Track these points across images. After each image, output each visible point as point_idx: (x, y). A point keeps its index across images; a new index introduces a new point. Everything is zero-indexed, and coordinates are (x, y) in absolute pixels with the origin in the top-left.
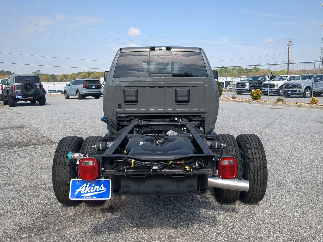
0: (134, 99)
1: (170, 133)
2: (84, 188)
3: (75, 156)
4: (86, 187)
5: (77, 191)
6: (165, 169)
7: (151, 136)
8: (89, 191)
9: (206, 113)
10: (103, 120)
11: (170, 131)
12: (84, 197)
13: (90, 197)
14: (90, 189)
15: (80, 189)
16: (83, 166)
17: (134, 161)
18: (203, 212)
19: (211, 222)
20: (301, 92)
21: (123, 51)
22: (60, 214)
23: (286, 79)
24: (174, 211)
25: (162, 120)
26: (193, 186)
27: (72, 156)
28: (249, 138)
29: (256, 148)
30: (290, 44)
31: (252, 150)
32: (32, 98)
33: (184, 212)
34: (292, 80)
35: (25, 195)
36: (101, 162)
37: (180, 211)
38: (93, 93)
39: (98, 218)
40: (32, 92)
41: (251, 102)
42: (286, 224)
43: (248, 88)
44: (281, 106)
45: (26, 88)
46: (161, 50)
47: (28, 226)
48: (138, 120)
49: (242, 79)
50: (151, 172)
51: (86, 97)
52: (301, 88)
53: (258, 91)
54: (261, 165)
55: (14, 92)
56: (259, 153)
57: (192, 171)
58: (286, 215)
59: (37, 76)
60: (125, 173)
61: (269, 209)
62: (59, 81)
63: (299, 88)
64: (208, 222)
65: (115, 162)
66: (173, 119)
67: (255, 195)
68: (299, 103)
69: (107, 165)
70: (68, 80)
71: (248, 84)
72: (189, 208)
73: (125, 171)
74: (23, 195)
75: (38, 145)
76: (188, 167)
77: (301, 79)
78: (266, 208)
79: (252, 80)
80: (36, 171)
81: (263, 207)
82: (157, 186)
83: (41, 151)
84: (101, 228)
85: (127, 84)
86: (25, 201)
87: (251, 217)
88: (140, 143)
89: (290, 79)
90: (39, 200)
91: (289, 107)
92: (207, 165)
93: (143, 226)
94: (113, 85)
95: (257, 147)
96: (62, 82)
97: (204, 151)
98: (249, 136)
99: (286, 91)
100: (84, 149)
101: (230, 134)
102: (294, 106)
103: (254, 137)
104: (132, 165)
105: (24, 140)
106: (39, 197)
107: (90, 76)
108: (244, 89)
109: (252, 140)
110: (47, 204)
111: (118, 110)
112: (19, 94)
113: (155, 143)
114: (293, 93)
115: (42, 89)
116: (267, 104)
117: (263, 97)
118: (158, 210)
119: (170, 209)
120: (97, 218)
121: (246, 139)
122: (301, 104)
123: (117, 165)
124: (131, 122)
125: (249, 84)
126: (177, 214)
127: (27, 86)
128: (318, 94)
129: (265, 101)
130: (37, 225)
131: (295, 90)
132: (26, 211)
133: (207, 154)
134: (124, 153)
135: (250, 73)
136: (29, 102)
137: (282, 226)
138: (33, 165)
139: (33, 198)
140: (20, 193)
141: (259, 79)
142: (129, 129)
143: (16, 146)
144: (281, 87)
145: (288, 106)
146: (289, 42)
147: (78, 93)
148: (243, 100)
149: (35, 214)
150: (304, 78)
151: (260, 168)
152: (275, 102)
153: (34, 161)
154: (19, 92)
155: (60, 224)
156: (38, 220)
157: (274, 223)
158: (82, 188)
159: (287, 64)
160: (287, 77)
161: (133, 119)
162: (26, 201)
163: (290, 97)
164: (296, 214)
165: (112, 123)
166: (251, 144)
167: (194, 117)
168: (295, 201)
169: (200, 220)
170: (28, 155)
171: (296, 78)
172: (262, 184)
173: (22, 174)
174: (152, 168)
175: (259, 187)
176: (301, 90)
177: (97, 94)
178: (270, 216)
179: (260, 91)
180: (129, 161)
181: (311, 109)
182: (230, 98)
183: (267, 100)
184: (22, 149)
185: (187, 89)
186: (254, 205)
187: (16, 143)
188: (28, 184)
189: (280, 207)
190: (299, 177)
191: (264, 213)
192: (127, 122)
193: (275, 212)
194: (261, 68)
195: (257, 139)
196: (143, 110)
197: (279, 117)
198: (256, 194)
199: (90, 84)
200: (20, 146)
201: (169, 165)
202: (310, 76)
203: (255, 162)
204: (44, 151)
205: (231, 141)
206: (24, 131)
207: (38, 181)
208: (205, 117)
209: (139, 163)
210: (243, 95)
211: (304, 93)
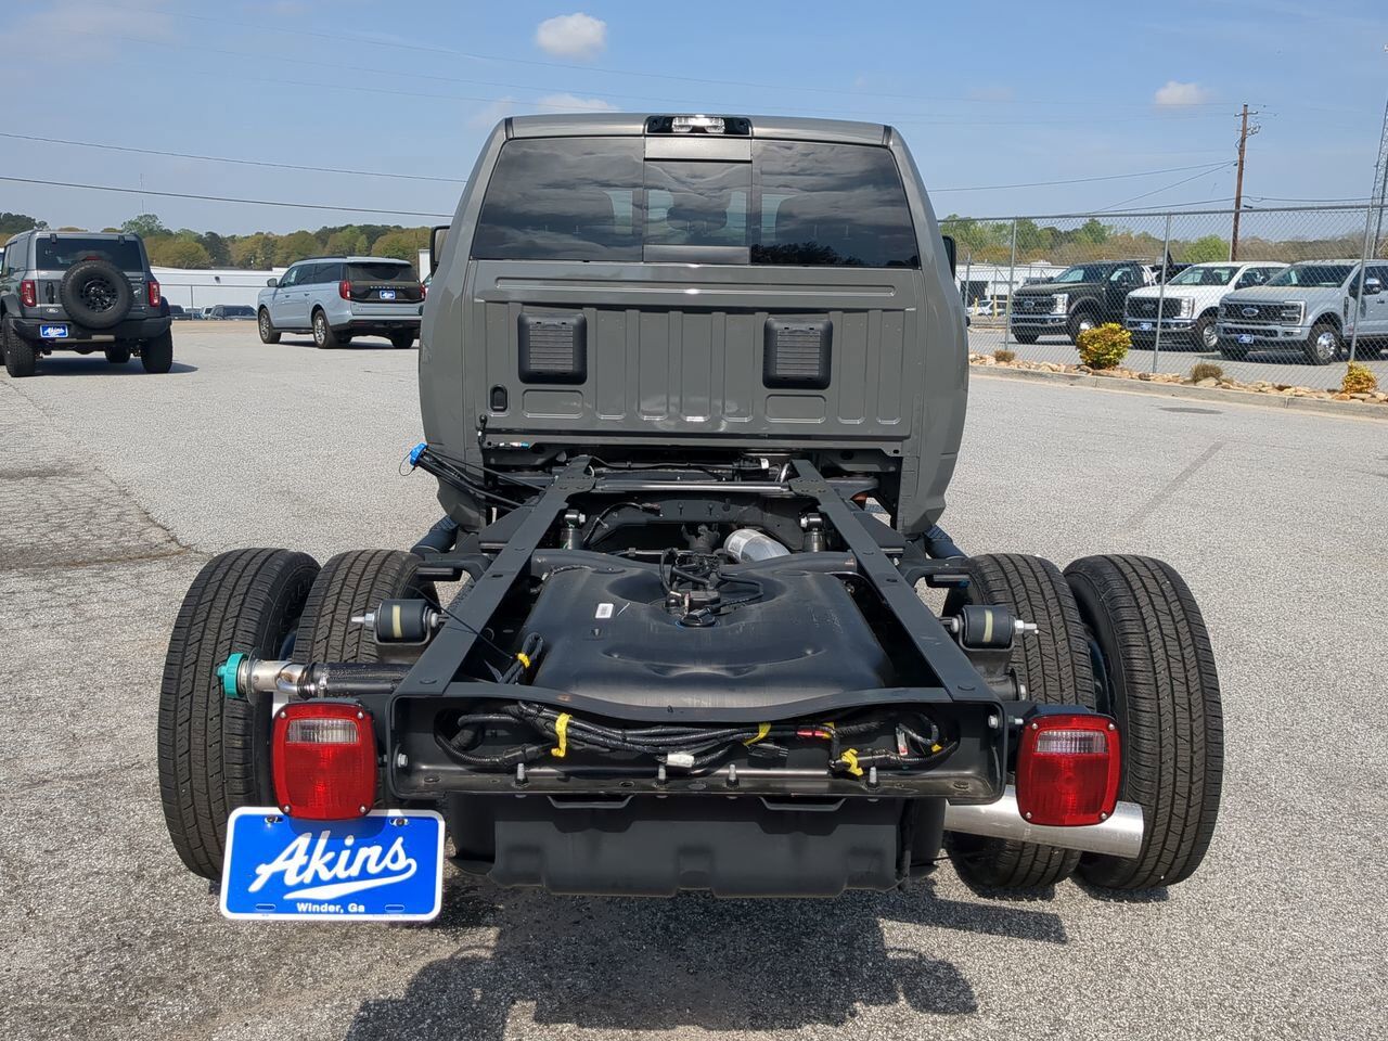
0: (567, 365)
1: (743, 542)
2: (300, 859)
3: (257, 678)
4: (310, 852)
5: (265, 872)
6: (733, 766)
7: (656, 560)
8: (325, 875)
9: (907, 438)
10: (417, 463)
11: (745, 531)
12: (301, 907)
13: (332, 908)
14: (331, 865)
15: (278, 864)
16: (296, 745)
17: (569, 725)
18: (901, 937)
19: (941, 996)
20: (1294, 338)
21: (518, 132)
22: (199, 932)
23: (1230, 279)
24: (757, 930)
25: (700, 468)
26: (877, 853)
27: (244, 673)
28: (1132, 576)
29: (1168, 629)
30: (1248, 127)
31: (1149, 642)
32: (111, 337)
33: (807, 935)
34: (1260, 284)
35: (36, 822)
36: (389, 725)
37: (787, 930)
38: (385, 322)
39: (382, 958)
40: (112, 311)
41: (1078, 377)
42: (1312, 1014)
43: (1064, 317)
44: (1210, 398)
45: (83, 294)
46: (698, 131)
47: (32, 999)
48: (586, 464)
49: (1036, 274)
50: (660, 782)
51: (355, 340)
52: (1295, 319)
53: (1114, 332)
54: (1191, 720)
55: (30, 312)
56: (1183, 655)
57: (878, 778)
58: (1305, 961)
59: (133, 239)
60: (518, 782)
61: (1217, 928)
62: (238, 265)
63: (1289, 319)
64: (924, 991)
65: (467, 725)
66: (748, 466)
67: (1158, 861)
68: (1293, 389)
69: (426, 740)
70: (278, 259)
71: (1066, 295)
72: (832, 915)
73: (521, 776)
74: (28, 825)
75: (123, 561)
76: (856, 756)
77: (1295, 281)
78: (1201, 919)
79: (1083, 281)
80: (99, 695)
81: (1188, 912)
82: (686, 851)
83: (134, 593)
84: (396, 1021)
85: (535, 290)
86: (31, 855)
87: (1134, 967)
88: (601, 606)
89: (1249, 280)
90: (104, 856)
91: (1247, 403)
92: (956, 747)
93: (602, 1007)
94: (469, 292)
95: (1176, 629)
96: (251, 269)
97: (940, 675)
98: (1135, 571)
99: (1231, 331)
100: (319, 616)
101: (1038, 556)
102: (1268, 402)
103: (1159, 574)
104: (557, 746)
105: (60, 537)
106: (103, 839)
107: (374, 247)
108: (1045, 321)
109: (1147, 591)
110: (139, 877)
111: (493, 414)
112: (54, 321)
113: (673, 605)
114: (1260, 342)
115: (156, 301)
116: (1149, 389)
117: (1135, 359)
118: (677, 919)
119: (737, 918)
120: (377, 961)
121: (1116, 585)
122: (1300, 393)
123: (480, 737)
124: (551, 473)
125: (1070, 296)
126: (772, 942)
127: (90, 286)
128: (1370, 349)
129: (1140, 377)
130: (79, 992)
131: (1269, 331)
132: (31, 911)
133: (959, 696)
134: (516, 665)
135: (1067, 248)
136: (101, 355)
137: (1293, 1026)
138: (87, 664)
139: (73, 841)
140: (11, 815)
141: (1114, 278)
142: (540, 515)
143: (18, 565)
144: (1210, 313)
145: (1244, 399)
146: (1245, 115)
147: (320, 322)
148: (1046, 370)
149: (74, 931)
150: (1310, 278)
151: (1188, 732)
152: (1186, 382)
153: (98, 643)
154: (51, 310)
155: (194, 991)
156: (84, 964)
157: (1252, 1009)
158: (291, 856)
159: (1233, 215)
160: (1234, 271)
161: (563, 458)
162: (39, 856)
163: (1246, 360)
164: (1353, 955)
165: (462, 478)
166: (1147, 610)
167: (848, 455)
168: (1337, 880)
169: (889, 981)
170: (69, 614)
171: (1274, 277)
172: (1194, 812)
173: (31, 712)
174: (661, 759)
175: (1177, 826)
176: (1298, 331)
177: (401, 326)
178: (1229, 968)
179: (1121, 329)
180: (542, 721)
181: (1346, 414)
182: (987, 356)
183: (1148, 370)
184: (44, 584)
185: (818, 324)
186: (1143, 901)
187: (22, 552)
188: (58, 764)
189: (1272, 916)
190: (1337, 755)
191: (1194, 944)
192: (534, 473)
193: (1250, 940)
194: (1116, 227)
195: (1172, 584)
196: (610, 419)
197: (1210, 450)
198: (1160, 856)
199: (371, 283)
200: (40, 566)
201: (756, 743)
202: (1339, 267)
203: (1166, 702)
204: (148, 594)
205: (1045, 592)
206: (63, 494)
207: (105, 752)
208: (901, 459)
209: (594, 737)
210: (1039, 343)
211: (1308, 345)
